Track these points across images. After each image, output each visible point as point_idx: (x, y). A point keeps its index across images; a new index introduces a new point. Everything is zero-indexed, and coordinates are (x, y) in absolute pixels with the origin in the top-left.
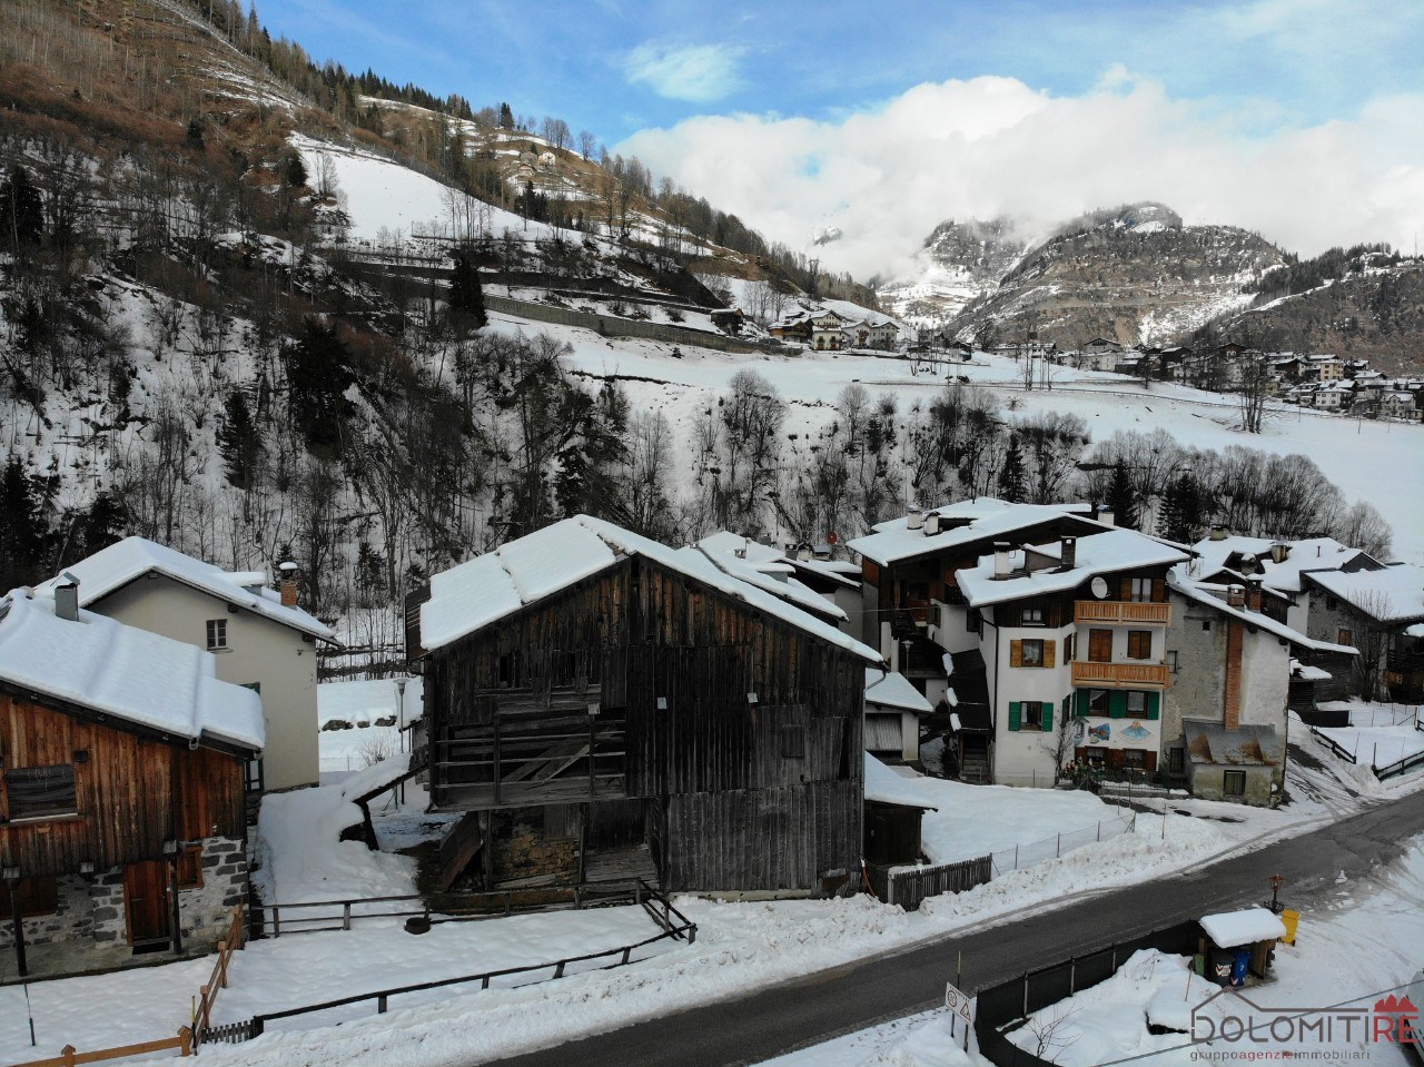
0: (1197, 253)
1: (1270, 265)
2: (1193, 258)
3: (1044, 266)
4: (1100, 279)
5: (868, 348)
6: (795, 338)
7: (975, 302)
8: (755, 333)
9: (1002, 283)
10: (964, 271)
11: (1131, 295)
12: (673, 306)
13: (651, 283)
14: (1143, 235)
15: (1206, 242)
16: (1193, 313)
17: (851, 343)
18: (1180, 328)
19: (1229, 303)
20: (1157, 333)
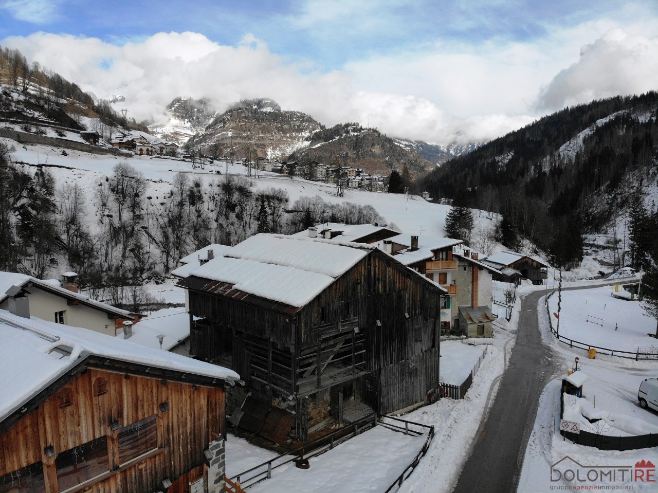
0: (288, 122)
1: (316, 129)
2: (286, 124)
3: (225, 123)
4: (249, 131)
5: (165, 155)
6: (126, 148)
7: (194, 137)
8: (105, 144)
9: (207, 129)
10: (187, 122)
11: (262, 139)
12: (59, 128)
13: (44, 116)
14: (266, 113)
15: (291, 118)
16: (287, 148)
17: (156, 152)
18: (283, 154)
19: (301, 144)
20: (274, 156)
